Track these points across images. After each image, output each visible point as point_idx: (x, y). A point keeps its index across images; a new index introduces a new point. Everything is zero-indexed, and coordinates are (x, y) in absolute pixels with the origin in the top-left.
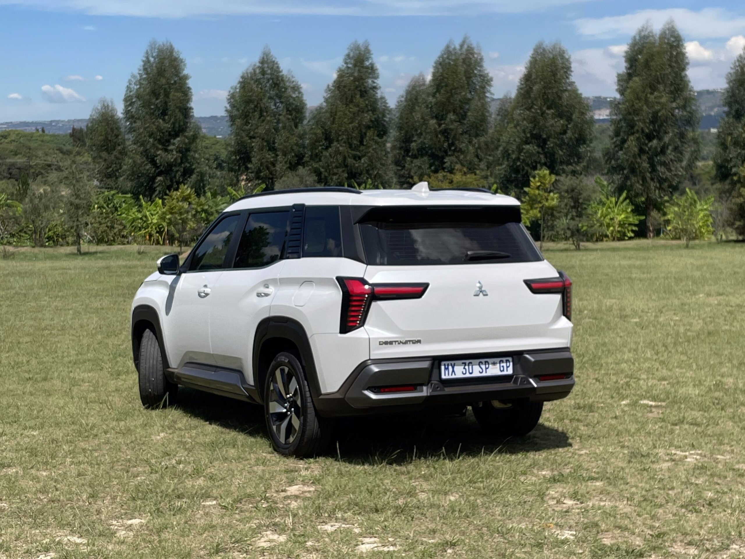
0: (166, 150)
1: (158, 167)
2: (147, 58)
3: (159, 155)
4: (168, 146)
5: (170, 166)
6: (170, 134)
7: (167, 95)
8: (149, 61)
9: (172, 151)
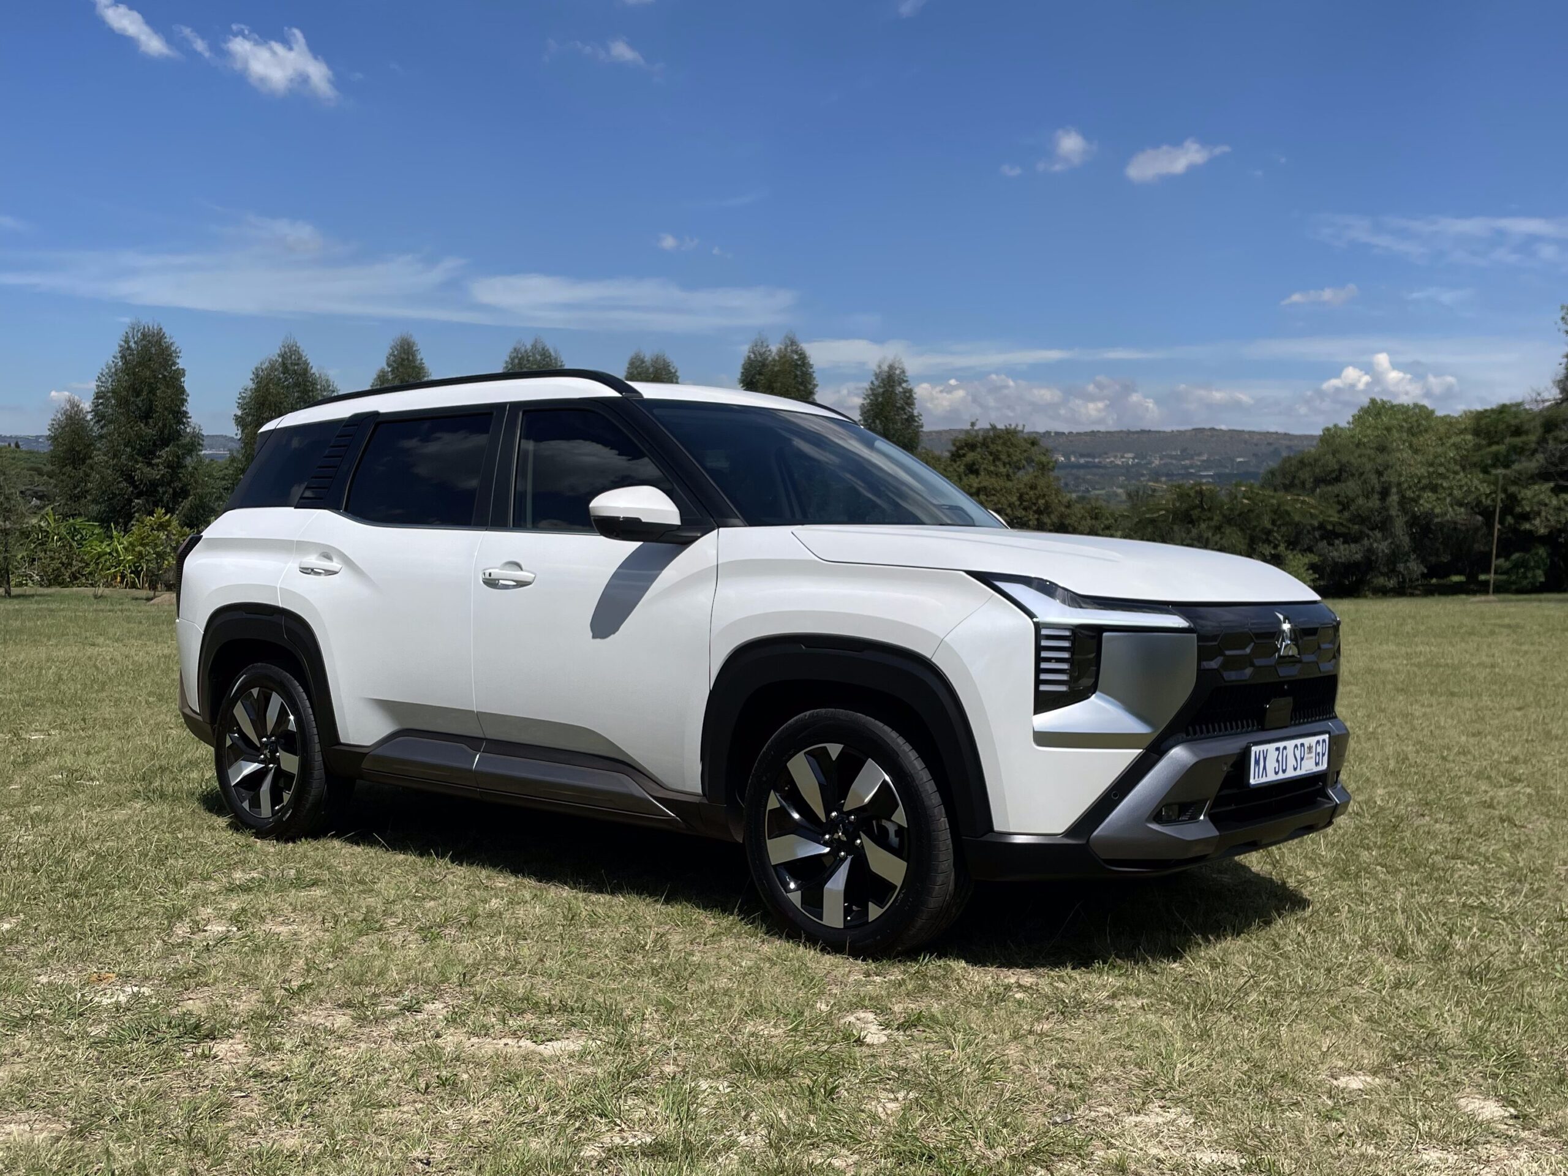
0: (149, 464)
1: (136, 487)
2: (127, 342)
3: (139, 469)
4: (152, 459)
5: (153, 485)
6: (155, 444)
7: (152, 391)
8: (129, 348)
9: (158, 465)
